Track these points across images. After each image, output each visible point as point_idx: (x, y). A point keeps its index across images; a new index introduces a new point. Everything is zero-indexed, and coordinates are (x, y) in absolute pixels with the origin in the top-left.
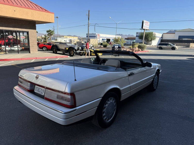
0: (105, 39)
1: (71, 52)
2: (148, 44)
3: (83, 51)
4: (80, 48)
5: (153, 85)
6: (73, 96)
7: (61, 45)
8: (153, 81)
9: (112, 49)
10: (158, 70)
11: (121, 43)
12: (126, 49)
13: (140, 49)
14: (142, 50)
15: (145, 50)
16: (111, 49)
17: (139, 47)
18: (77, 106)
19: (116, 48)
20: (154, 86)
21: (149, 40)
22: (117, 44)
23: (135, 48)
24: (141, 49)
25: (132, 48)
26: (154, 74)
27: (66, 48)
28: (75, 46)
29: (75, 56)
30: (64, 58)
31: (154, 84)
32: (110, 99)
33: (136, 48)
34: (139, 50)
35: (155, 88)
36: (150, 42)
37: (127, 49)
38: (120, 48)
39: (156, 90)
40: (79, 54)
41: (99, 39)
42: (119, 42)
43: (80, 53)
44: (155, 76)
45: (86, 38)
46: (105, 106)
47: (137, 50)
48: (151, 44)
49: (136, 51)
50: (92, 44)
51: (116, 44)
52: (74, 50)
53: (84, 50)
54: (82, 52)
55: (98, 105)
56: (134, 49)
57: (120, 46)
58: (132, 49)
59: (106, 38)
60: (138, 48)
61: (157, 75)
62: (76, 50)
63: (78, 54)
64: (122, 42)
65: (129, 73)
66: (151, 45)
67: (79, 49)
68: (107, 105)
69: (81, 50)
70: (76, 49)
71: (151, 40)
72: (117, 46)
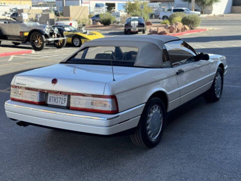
0: (102, 5)
1: (37, 41)
2: (205, 13)
3: (63, 36)
4: (56, 31)
5: (214, 92)
6: (114, 99)
7: (9, 24)
8: (214, 83)
9: (125, 30)
10: (221, 66)
11: (143, 13)
12: (156, 28)
13: (186, 26)
14: (192, 29)
15: (199, 27)
16: (123, 28)
17: (185, 21)
18: (119, 111)
19: (133, 26)
20: (216, 92)
21: (206, 3)
22: (133, 16)
23: (176, 24)
24: (189, 26)
25: (169, 26)
26: (215, 73)
27: (22, 33)
28: (44, 28)
29: (45, 49)
30: (24, 56)
31: (215, 89)
32: (154, 106)
33: (178, 25)
34: (185, 29)
35: (218, 96)
36: (208, 8)
37: (160, 28)
38: (144, 26)
39: (220, 99)
40: (54, 43)
41: (87, 5)
42: (138, 13)
43: (57, 41)
44: (216, 75)
45: (54, 2)
46: (149, 115)
47: (180, 29)
48: (210, 12)
49: (178, 31)
50: (76, 18)
51: (133, 18)
52: (43, 36)
53: (65, 35)
54: (61, 39)
55: (141, 113)
56: (174, 26)
57: (142, 22)
58: (169, 28)
59: (104, 3)
60: (181, 24)
61: (219, 75)
62: (46, 36)
63: (51, 44)
64: (146, 12)
65: (177, 71)
66: (211, 15)
67: (54, 34)
68: (151, 115)
69: (58, 36)
70: (48, 34)
71: (210, 3)
72: (137, 22)
